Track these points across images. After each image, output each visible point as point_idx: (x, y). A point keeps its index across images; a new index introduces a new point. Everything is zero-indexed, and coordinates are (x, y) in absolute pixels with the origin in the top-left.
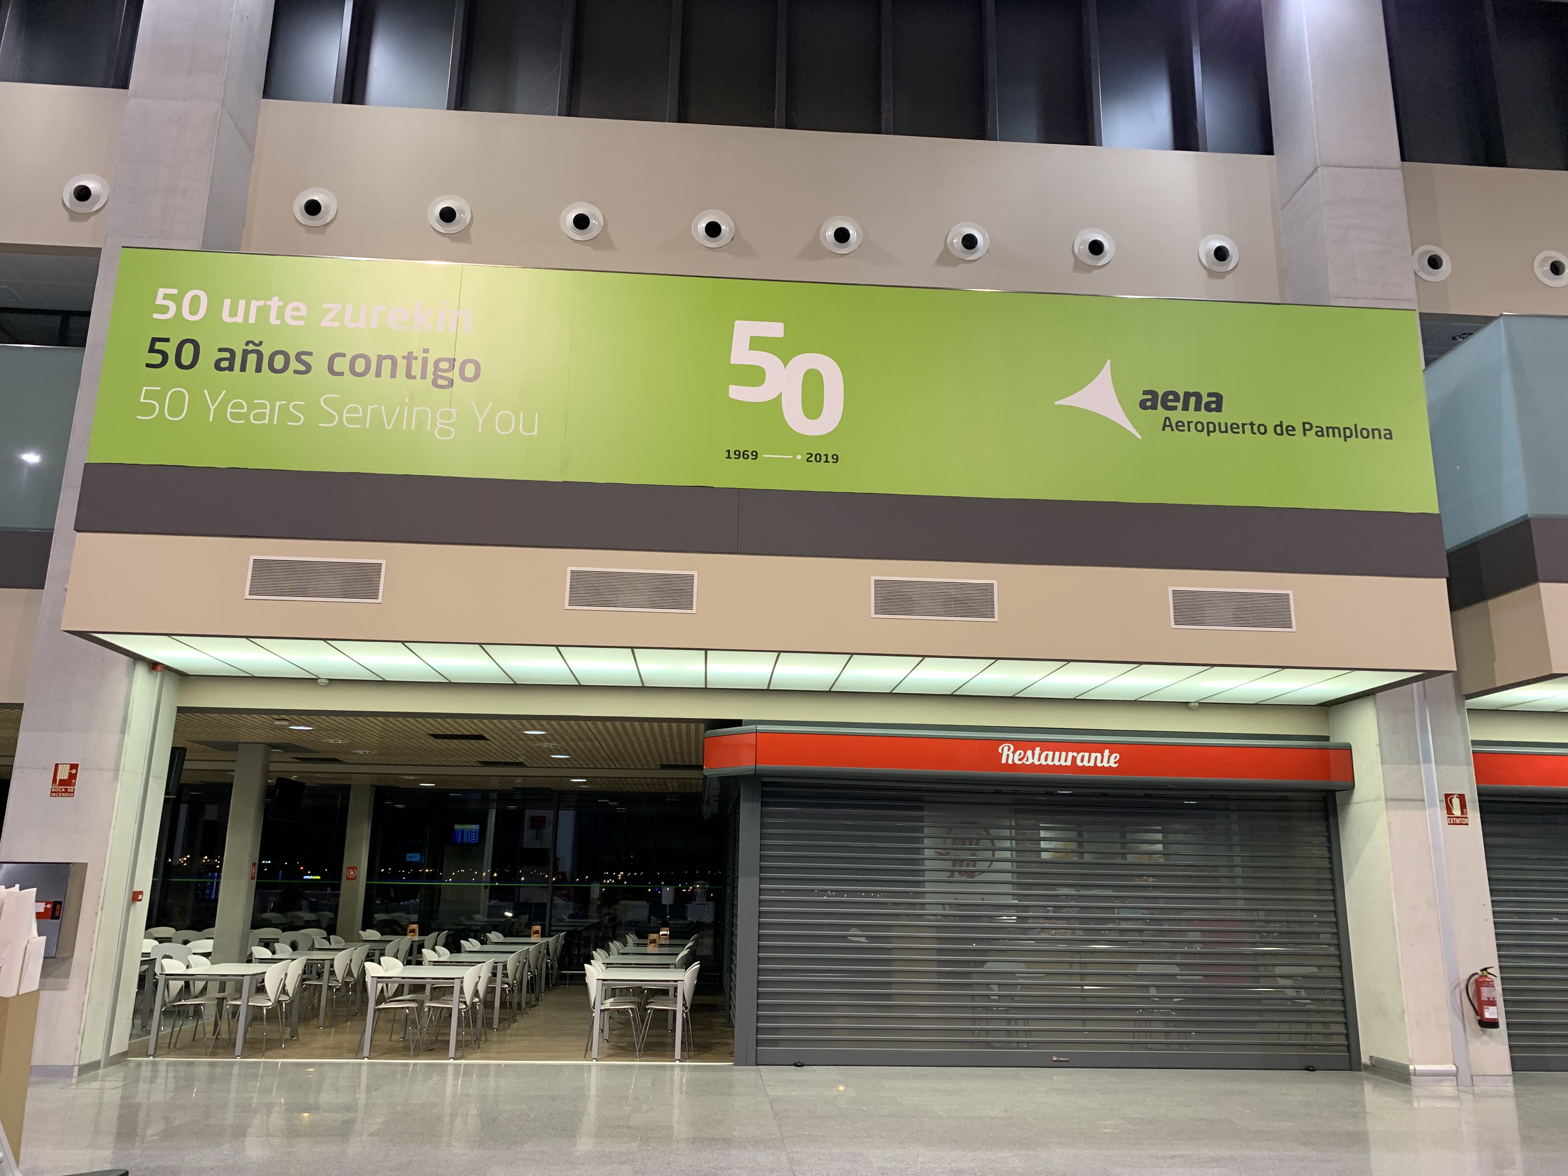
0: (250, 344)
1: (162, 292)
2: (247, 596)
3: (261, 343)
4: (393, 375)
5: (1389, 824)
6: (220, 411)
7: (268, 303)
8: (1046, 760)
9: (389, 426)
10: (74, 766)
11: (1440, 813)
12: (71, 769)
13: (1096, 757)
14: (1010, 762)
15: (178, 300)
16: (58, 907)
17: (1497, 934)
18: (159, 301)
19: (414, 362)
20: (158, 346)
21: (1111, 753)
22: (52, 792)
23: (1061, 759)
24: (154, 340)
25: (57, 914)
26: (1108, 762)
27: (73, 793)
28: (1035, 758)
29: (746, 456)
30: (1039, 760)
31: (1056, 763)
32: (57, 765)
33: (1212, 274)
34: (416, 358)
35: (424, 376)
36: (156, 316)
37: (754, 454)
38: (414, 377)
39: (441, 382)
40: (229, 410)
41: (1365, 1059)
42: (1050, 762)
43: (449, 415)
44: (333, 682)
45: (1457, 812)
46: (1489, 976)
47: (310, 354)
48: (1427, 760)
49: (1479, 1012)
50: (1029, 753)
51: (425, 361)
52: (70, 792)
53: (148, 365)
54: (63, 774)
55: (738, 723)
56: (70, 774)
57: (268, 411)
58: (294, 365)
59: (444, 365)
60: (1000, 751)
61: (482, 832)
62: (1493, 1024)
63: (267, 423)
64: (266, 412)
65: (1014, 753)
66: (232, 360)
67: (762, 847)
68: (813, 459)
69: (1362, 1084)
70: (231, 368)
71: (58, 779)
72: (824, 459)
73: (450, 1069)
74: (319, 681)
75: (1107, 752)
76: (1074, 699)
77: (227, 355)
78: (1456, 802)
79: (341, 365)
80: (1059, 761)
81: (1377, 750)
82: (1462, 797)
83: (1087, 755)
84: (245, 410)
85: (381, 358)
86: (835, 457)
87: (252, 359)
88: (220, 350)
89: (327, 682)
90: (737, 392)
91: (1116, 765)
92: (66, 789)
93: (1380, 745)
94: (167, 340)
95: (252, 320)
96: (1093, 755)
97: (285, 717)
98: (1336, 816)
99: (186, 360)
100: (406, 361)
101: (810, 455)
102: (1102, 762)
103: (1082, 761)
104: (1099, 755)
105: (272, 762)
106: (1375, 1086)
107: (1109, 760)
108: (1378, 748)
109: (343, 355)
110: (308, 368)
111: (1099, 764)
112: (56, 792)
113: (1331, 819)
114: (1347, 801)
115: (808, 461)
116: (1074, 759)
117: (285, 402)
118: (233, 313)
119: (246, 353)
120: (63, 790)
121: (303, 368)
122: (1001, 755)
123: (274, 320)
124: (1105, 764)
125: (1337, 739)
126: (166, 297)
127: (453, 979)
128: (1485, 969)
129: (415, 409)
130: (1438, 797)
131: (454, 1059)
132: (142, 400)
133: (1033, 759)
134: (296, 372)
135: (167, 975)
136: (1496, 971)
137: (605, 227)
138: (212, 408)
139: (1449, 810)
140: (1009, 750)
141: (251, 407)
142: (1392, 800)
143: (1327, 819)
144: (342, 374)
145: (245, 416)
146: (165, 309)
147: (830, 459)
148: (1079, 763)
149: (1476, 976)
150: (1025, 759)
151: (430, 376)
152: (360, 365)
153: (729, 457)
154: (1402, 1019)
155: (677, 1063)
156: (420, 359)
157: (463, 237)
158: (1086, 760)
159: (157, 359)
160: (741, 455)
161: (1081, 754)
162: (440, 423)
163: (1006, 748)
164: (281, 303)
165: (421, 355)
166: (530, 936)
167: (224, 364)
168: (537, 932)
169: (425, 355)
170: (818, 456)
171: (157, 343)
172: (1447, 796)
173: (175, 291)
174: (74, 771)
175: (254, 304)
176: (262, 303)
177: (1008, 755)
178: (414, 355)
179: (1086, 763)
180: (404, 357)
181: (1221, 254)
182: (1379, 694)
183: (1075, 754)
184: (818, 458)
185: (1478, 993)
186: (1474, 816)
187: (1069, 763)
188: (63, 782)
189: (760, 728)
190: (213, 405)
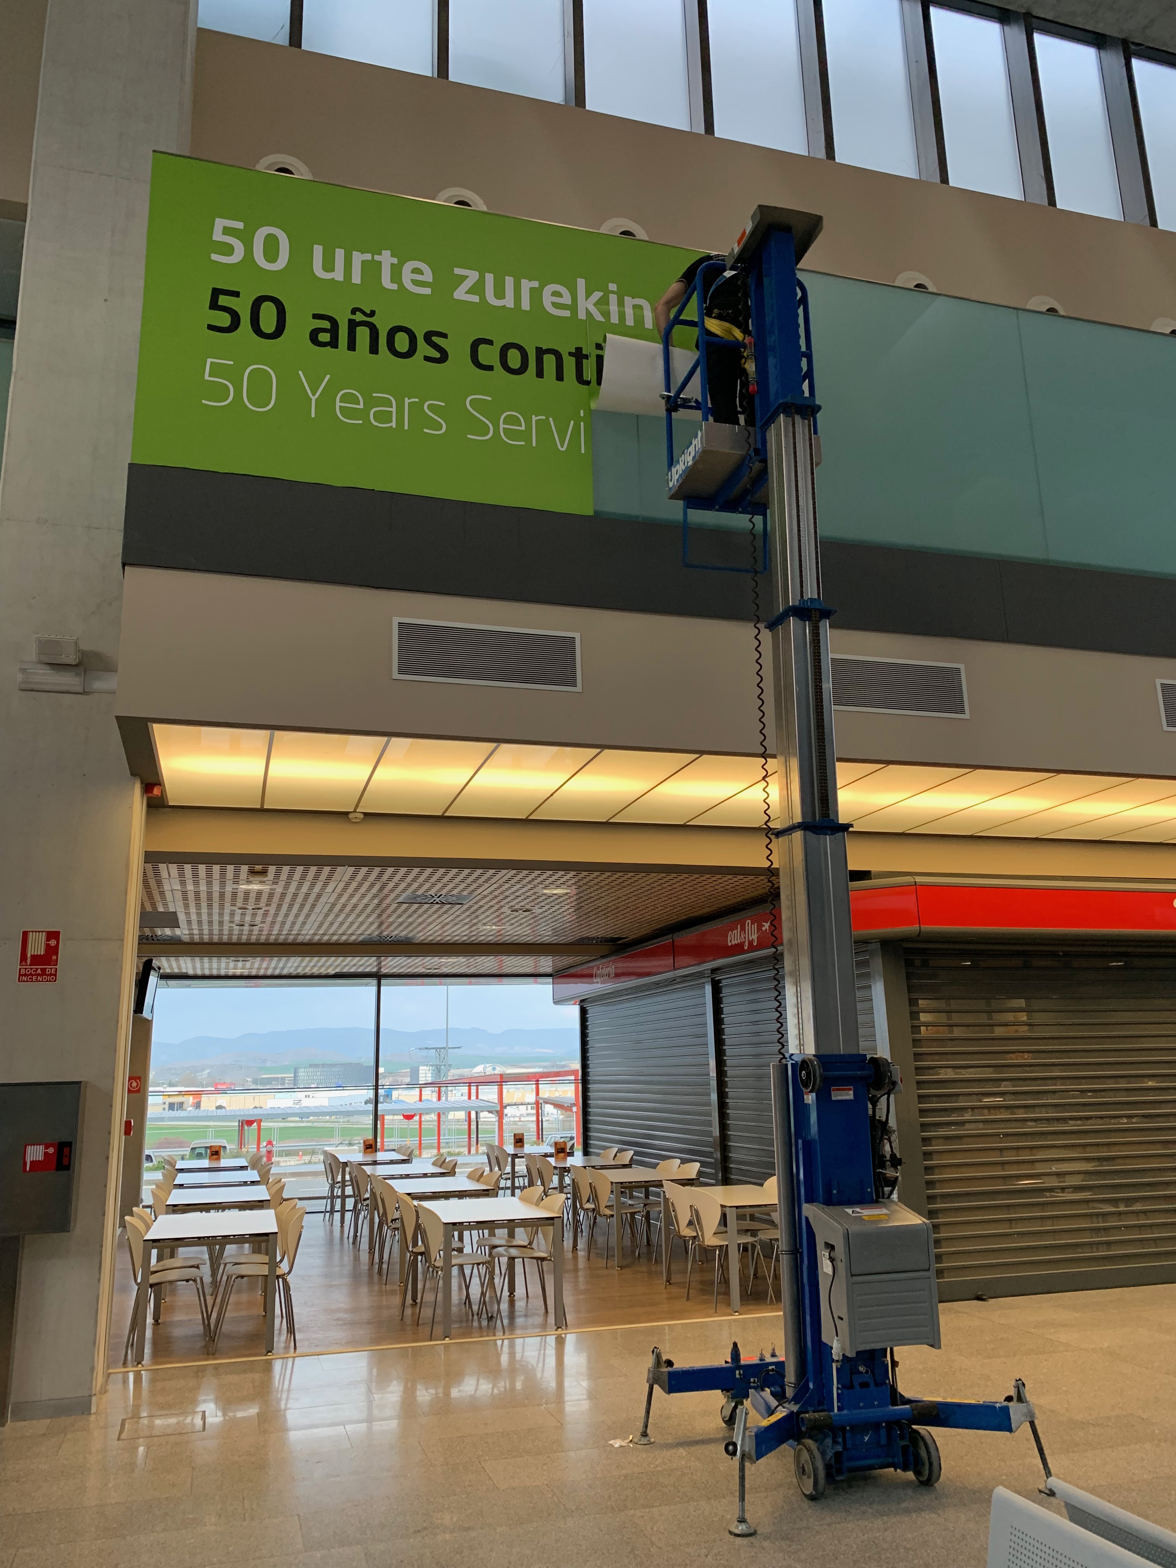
0: (359, 313)
1: (220, 223)
2: (396, 676)
3: (373, 313)
4: (560, 377)
6: (326, 402)
7: (377, 258)
10: (53, 935)
12: (48, 939)
15: (246, 237)
16: (66, 1150)
18: (218, 236)
19: (585, 361)
20: (223, 300)
22: (20, 975)
24: (216, 293)
25: (65, 1162)
27: (55, 975)
32: (25, 934)
34: (587, 357)
36: (214, 257)
38: (587, 383)
40: (338, 404)
44: (370, 818)
47: (444, 336)
52: (51, 975)
53: (211, 327)
54: (37, 946)
56: (48, 946)
57: (394, 410)
58: (423, 349)
63: (394, 427)
64: (391, 412)
66: (334, 331)
70: (334, 343)
71: (29, 955)
74: (352, 816)
77: (326, 324)
79: (488, 355)
84: (361, 406)
85: (540, 352)
87: (363, 334)
88: (316, 316)
89: (362, 817)
92: (43, 970)
94: (236, 294)
95: (356, 279)
99: (268, 323)
100: (574, 359)
109: (490, 342)
110: (444, 357)
112: (28, 975)
117: (417, 400)
118: (329, 266)
119: (353, 325)
120: (39, 971)
123: (387, 282)
132: (207, 377)
134: (427, 359)
138: (314, 399)
141: (371, 402)
144: (490, 368)
145: (363, 414)
146: (228, 250)
152: (514, 359)
156: (593, 358)
159: (225, 320)
164: (395, 261)
165: (593, 353)
167: (324, 337)
169: (600, 352)
171: (221, 297)
173: (240, 225)
174: (53, 943)
175: (358, 258)
176: (368, 257)
178: (584, 351)
180: (570, 354)
188: (36, 959)
190: (314, 395)
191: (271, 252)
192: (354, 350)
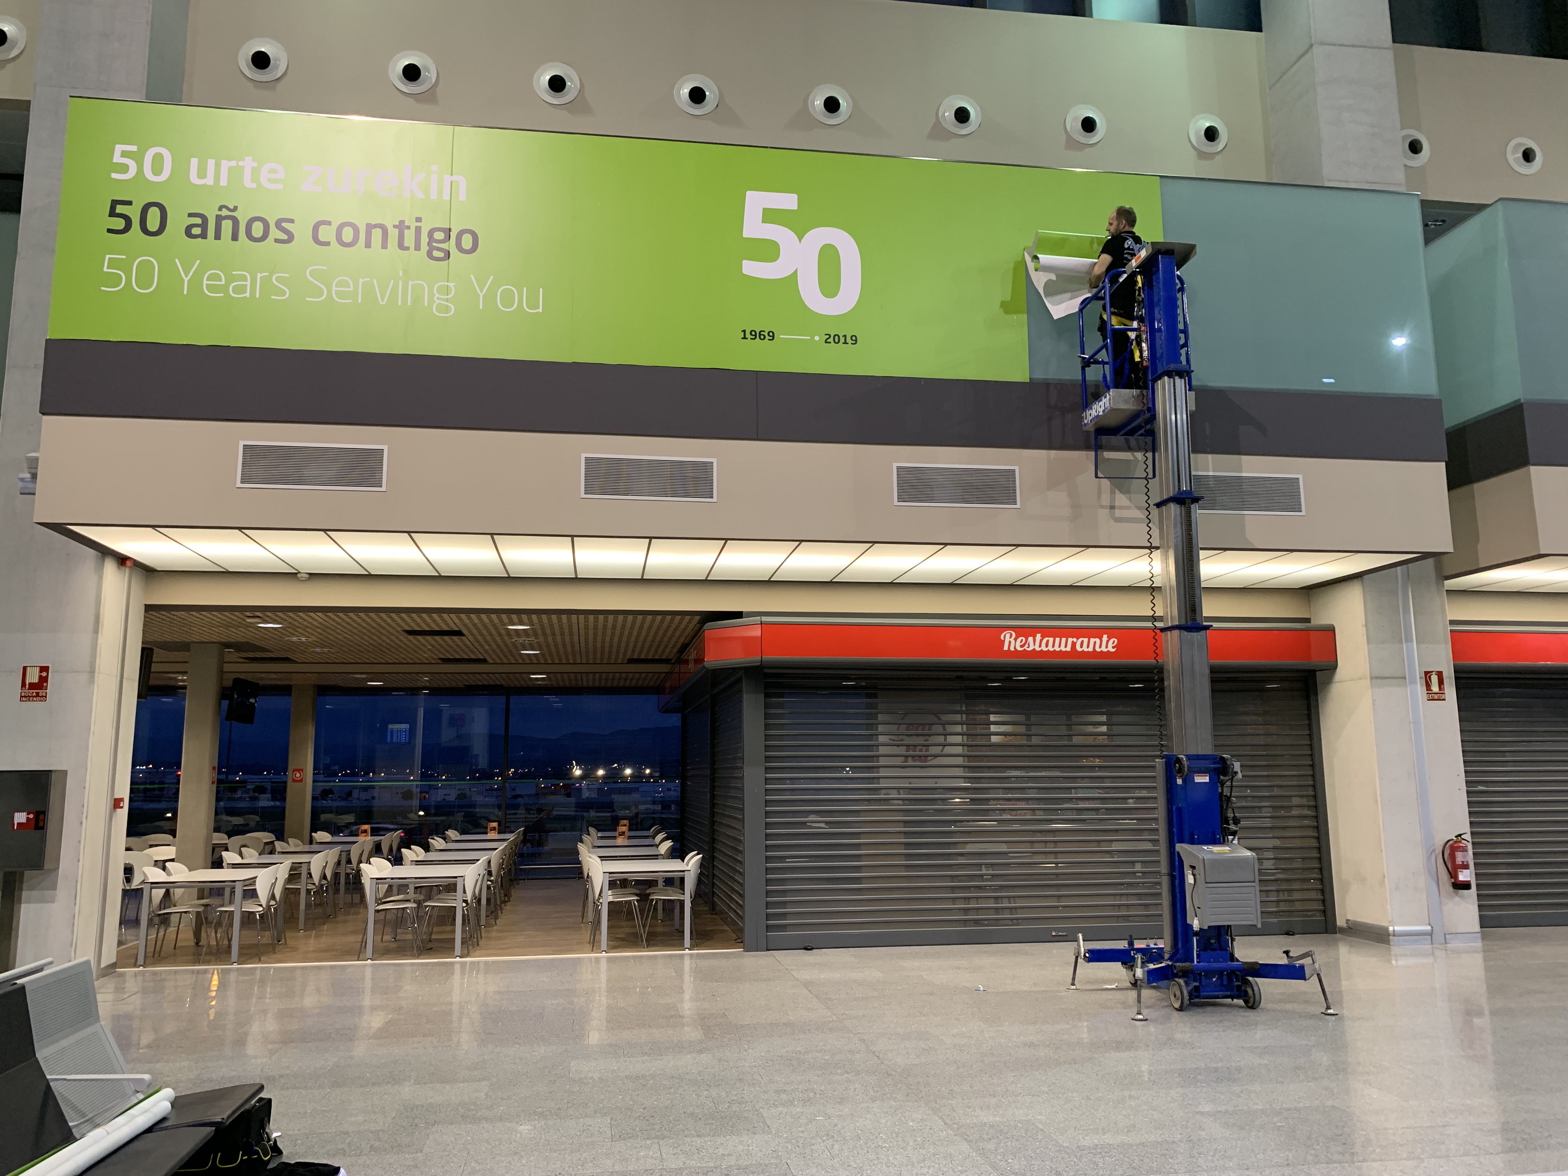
0: (224, 209)
1: (119, 148)
2: (239, 485)
3: (235, 208)
4: (384, 246)
5: (1374, 701)
6: (196, 282)
7: (241, 163)
8: (1047, 646)
9: (382, 301)
10: (45, 669)
11: (1420, 689)
12: (41, 671)
13: (1095, 642)
14: (1012, 649)
15: (138, 158)
16: (42, 817)
17: (1469, 802)
18: (117, 159)
19: (406, 232)
20: (120, 209)
21: (1109, 638)
22: (21, 696)
23: (1062, 645)
24: (115, 203)
25: (41, 824)
26: (1107, 647)
27: (46, 697)
28: (1036, 644)
29: (762, 337)
30: (1040, 646)
31: (1057, 648)
32: (25, 668)
33: (1202, 155)
34: (408, 228)
35: (418, 248)
36: (114, 176)
37: (771, 334)
38: (408, 249)
39: (436, 254)
40: (205, 282)
41: (1340, 922)
42: (1050, 648)
43: (448, 290)
44: (313, 576)
45: (1435, 688)
46: (1463, 841)
47: (292, 221)
48: (1409, 640)
49: (1453, 874)
50: (1031, 639)
51: (418, 230)
52: (42, 696)
53: (109, 231)
54: (33, 677)
55: (738, 615)
56: (40, 677)
57: (248, 283)
58: (274, 233)
59: (439, 236)
60: (1002, 638)
61: (412, 732)
62: (1466, 886)
63: (248, 296)
64: (246, 285)
65: (1016, 639)
66: (204, 226)
67: (767, 737)
68: (831, 340)
69: (1338, 946)
70: (204, 235)
71: (27, 683)
72: (842, 340)
73: (457, 968)
74: (299, 575)
75: (1105, 637)
76: (1071, 586)
77: (198, 221)
78: (1434, 679)
79: (325, 233)
80: (1059, 647)
81: (1363, 630)
82: (1440, 674)
83: (1086, 640)
84: (223, 282)
85: (370, 227)
86: (854, 338)
87: (227, 225)
88: (190, 215)
89: (307, 576)
90: (751, 268)
91: (1114, 650)
92: (37, 694)
93: (1366, 626)
94: (129, 203)
95: (223, 182)
96: (1092, 640)
97: (258, 614)
98: (1316, 694)
99: (153, 223)
100: (397, 230)
101: (828, 336)
102: (1100, 647)
103: (1081, 646)
104: (1098, 640)
105: (226, 663)
106: (1351, 946)
107: (1107, 645)
108: (1365, 629)
109: (329, 223)
110: (291, 238)
111: (1098, 649)
112: (26, 697)
113: (1312, 697)
114: (1329, 680)
115: (826, 342)
116: (1074, 644)
117: (267, 274)
118: (202, 174)
119: (219, 219)
120: (34, 694)
121: (285, 237)
122: (1004, 641)
123: (248, 183)
124: (1104, 649)
125: (1321, 619)
126: (124, 154)
127: (456, 877)
128: (1460, 835)
129: (410, 283)
130: (1418, 674)
131: (460, 957)
132: (105, 270)
133: (1034, 645)
134: (277, 241)
135: (152, 883)
136: (1468, 837)
137: (581, 90)
138: (186, 280)
139: (1428, 686)
140: (1011, 637)
141: (230, 279)
142: (1377, 678)
143: (1308, 698)
144: (327, 244)
145: (224, 289)
146: (124, 169)
147: (849, 340)
148: (1078, 648)
149: (1451, 842)
150: (1027, 645)
151: (424, 247)
152: (348, 235)
153: (745, 338)
154: (1382, 884)
155: (687, 951)
156: (413, 229)
157: (429, 97)
158: (1085, 645)
159: (120, 224)
160: (757, 335)
161: (1081, 639)
162: (438, 298)
163: (1008, 636)
164: (255, 164)
165: (414, 225)
166: (486, 833)
167: (196, 231)
168: (494, 829)
169: (418, 224)
170: (837, 337)
171: (118, 206)
172: (1426, 673)
173: (134, 148)
174: (44, 674)
175: (225, 165)
176: (233, 163)
177: (1010, 642)
178: (406, 224)
179: (1085, 649)
180: (395, 226)
181: (1211, 134)
182: (1366, 577)
183: (1075, 640)
184: (836, 339)
185: (1453, 857)
186: (1451, 692)
187: (1069, 649)
188: (32, 686)
189: (765, 619)
190: (186, 277)
191: (157, 169)
192: (220, 239)
